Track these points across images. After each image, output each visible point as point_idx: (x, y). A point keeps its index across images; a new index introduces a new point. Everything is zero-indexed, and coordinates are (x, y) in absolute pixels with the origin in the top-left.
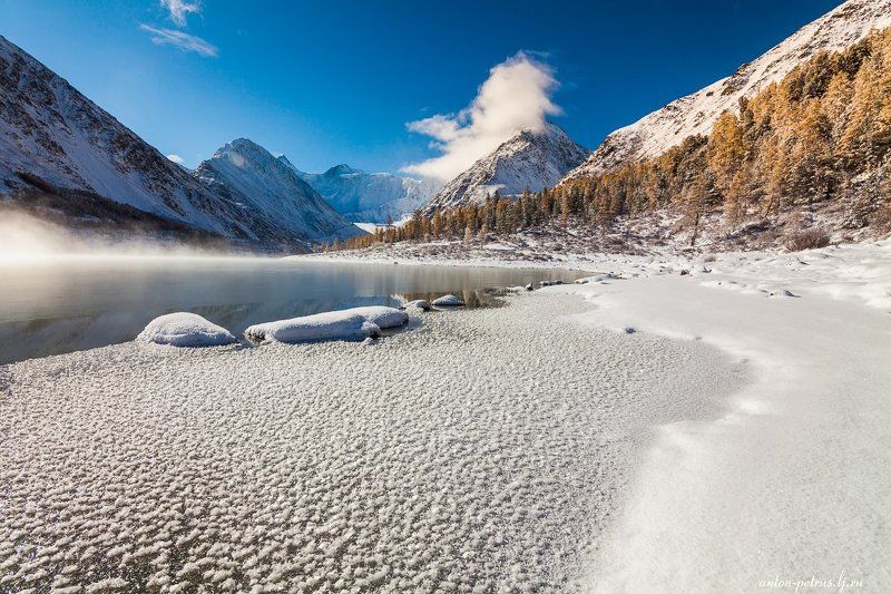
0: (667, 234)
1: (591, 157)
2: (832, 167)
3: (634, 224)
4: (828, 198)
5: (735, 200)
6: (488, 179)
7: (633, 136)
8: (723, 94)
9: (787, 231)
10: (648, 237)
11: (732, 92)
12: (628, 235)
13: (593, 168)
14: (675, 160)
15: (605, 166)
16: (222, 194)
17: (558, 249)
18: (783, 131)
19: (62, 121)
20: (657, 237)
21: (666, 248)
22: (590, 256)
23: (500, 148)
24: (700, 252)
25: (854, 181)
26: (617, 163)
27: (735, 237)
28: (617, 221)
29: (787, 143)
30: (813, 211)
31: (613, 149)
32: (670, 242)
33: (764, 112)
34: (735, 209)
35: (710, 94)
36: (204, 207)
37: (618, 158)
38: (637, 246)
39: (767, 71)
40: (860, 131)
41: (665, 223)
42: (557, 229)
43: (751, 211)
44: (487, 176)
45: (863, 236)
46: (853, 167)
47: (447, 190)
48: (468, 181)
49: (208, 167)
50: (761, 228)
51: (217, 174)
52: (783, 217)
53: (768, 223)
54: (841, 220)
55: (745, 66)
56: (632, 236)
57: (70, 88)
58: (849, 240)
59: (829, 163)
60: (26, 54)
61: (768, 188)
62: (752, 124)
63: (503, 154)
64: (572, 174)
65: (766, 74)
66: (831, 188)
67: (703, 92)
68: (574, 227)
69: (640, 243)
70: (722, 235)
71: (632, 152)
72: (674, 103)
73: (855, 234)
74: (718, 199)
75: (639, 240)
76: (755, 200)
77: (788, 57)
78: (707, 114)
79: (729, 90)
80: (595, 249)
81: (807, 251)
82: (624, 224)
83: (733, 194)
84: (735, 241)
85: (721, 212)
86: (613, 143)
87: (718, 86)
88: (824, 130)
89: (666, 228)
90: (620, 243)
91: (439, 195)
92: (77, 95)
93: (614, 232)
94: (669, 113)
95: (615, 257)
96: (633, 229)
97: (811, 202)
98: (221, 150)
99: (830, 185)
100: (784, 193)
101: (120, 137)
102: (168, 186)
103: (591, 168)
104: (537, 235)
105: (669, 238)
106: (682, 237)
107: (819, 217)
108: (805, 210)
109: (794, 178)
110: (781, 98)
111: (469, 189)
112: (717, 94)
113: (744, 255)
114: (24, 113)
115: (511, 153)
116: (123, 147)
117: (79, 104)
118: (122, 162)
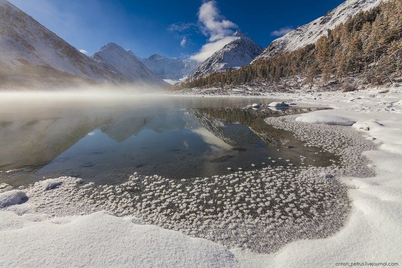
0: (301, 85)
1: (264, 51)
2: (361, 61)
3: (287, 81)
4: (360, 72)
5: (326, 72)
6: (220, 61)
7: (282, 42)
8: (321, 24)
9: (345, 84)
10: (293, 86)
11: (324, 23)
12: (286, 85)
13: (266, 56)
14: (302, 55)
15: (270, 55)
16: (105, 67)
17: (261, 91)
18: (345, 45)
19: (32, 35)
20: (297, 86)
21: (301, 90)
22: (274, 93)
23: (225, 47)
24: (314, 92)
25: (369, 66)
26: (276, 54)
27: (326, 86)
28: (280, 80)
29: (346, 51)
30: (354, 77)
31: (274, 48)
32: (302, 88)
33: (337, 36)
34: (326, 76)
35: (315, 24)
36: (98, 73)
37: (276, 52)
38: (290, 90)
39: (339, 14)
40: (372, 47)
41: (299, 80)
42: (258, 83)
43: (332, 76)
44: (220, 59)
45: (368, 87)
46: (369, 60)
47: (203, 65)
48: (211, 61)
49: (97, 55)
50: (335, 83)
51: (102, 58)
52: (343, 79)
53: (338, 81)
54: (363, 81)
55: (330, 12)
56: (287, 86)
57: (34, 20)
58: (364, 88)
59: (361, 59)
60: (12, 5)
61: (338, 68)
62: (333, 41)
63: (226, 49)
64: (257, 58)
65: (339, 15)
66: (361, 68)
67: (312, 23)
68: (264, 82)
69: (291, 89)
70: (321, 85)
71: (282, 49)
72: (299, 28)
73: (366, 86)
74: (320, 71)
75: (290, 87)
76: (333, 72)
77: (349, 7)
78: (314, 33)
79: (323, 22)
80: (275, 91)
81: (348, 92)
82: (283, 81)
83: (325, 70)
84: (326, 88)
85: (321, 77)
86: (274, 45)
87: (318, 20)
88: (359, 46)
89: (300, 83)
90: (284, 88)
91: (199, 67)
92: (37, 23)
93: (280, 84)
94: (298, 32)
95: (283, 94)
96: (287, 83)
97: (353, 73)
98: (103, 48)
99: (361, 67)
100: (344, 70)
101: (59, 42)
102: (82, 64)
103: (265, 56)
104: (251, 86)
105: (301, 86)
106: (306, 86)
107: (356, 79)
108: (351, 76)
109: (347, 65)
110: (344, 30)
111: (212, 65)
112: (318, 24)
113: (329, 93)
114: (14, 31)
115: (229, 49)
116: (61, 47)
117: (39, 27)
118: (61, 54)
